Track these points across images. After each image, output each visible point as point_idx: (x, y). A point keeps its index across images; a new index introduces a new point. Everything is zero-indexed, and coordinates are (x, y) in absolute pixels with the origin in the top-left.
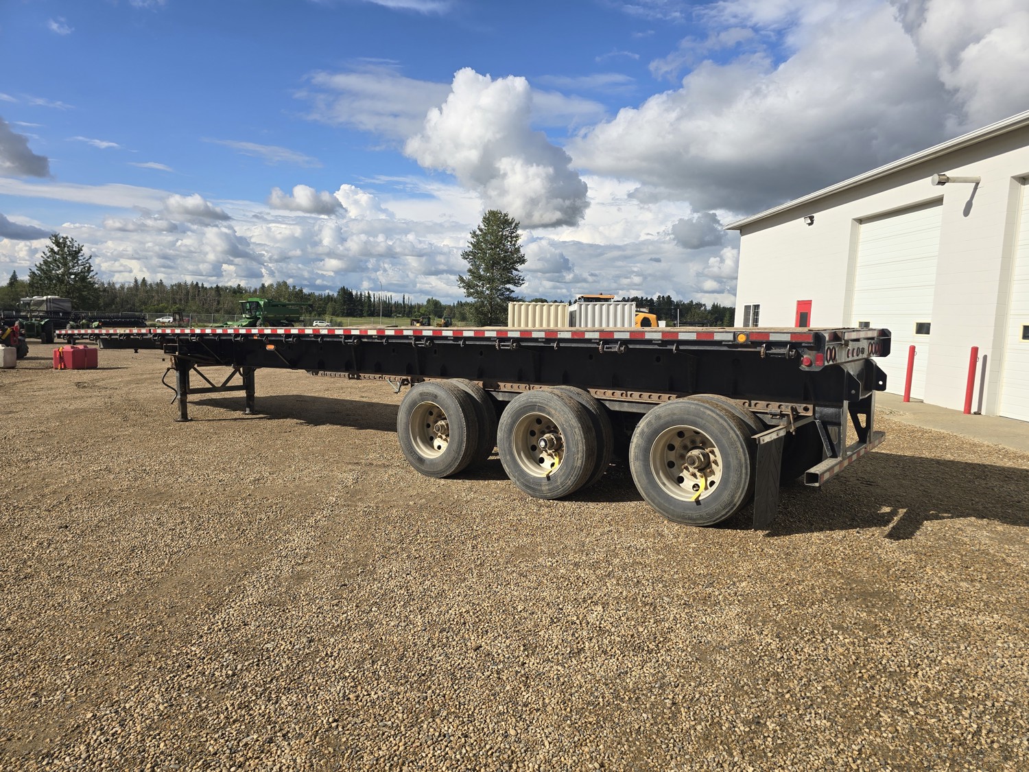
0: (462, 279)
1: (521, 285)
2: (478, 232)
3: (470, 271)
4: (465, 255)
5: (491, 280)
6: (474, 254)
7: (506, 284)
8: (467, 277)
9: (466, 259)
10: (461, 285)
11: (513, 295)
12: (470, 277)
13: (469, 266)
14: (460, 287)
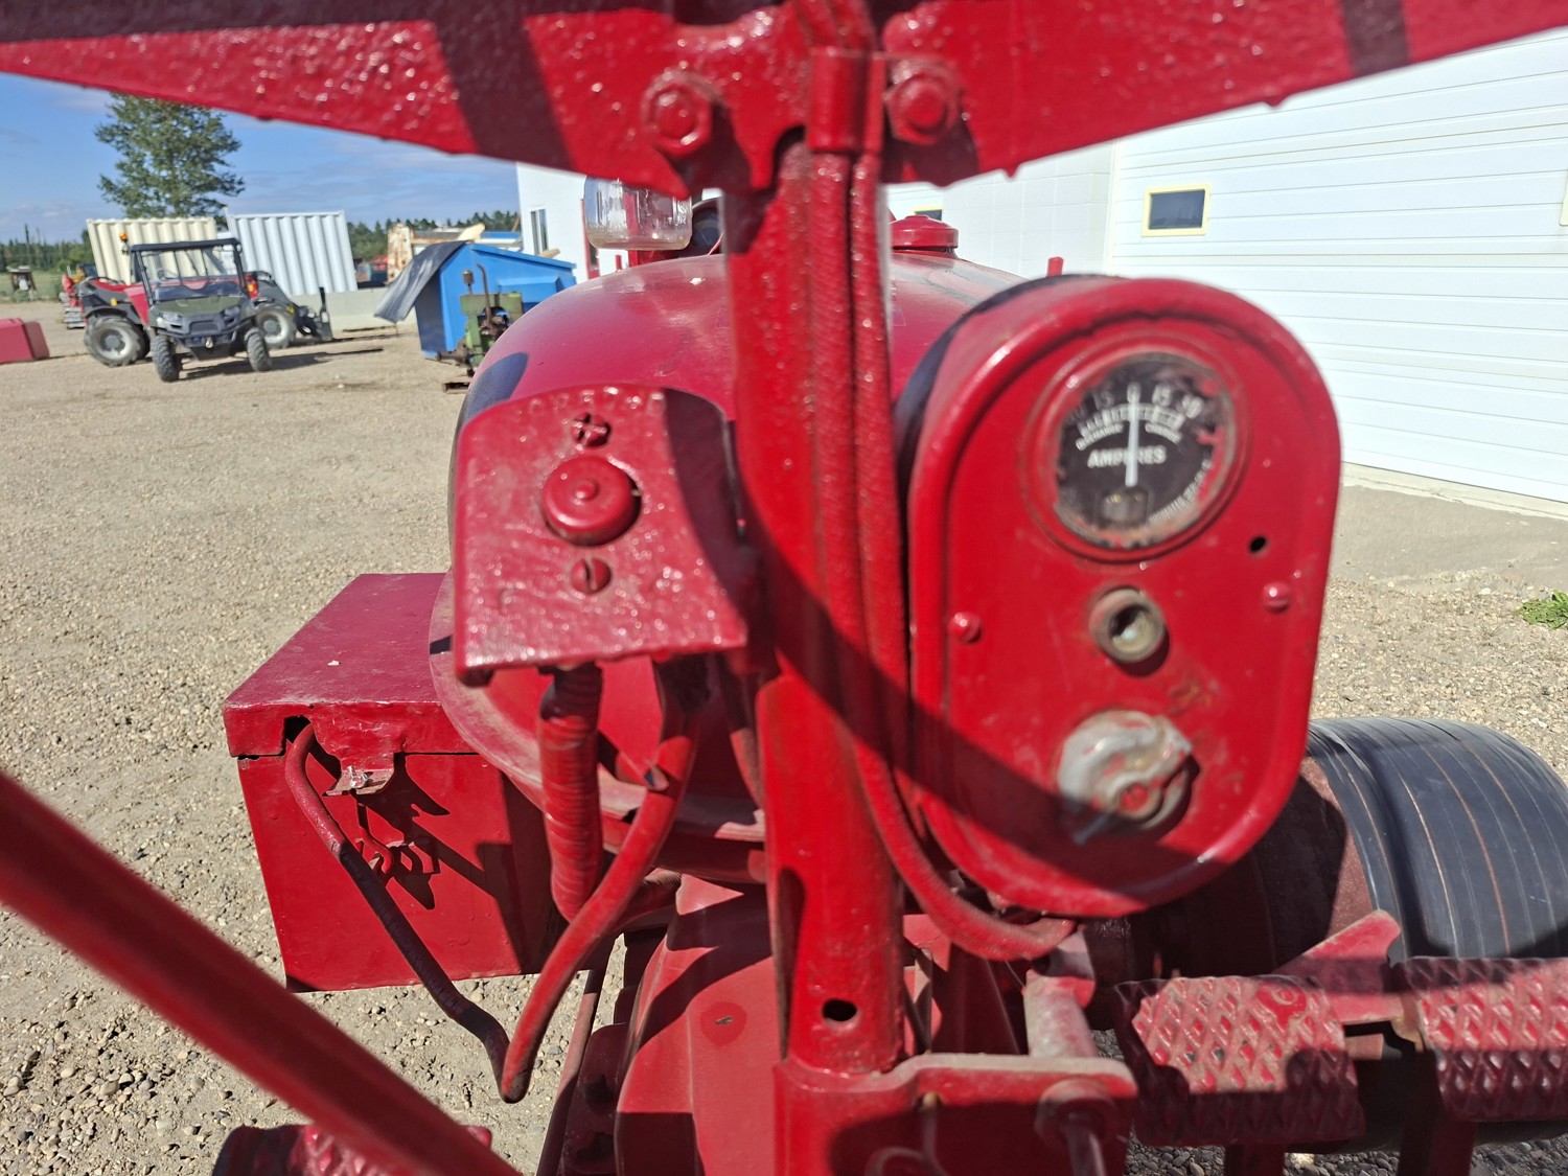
0: (108, 185)
3: (121, 166)
6: (125, 132)
8: (117, 177)
9: (108, 141)
13: (118, 158)
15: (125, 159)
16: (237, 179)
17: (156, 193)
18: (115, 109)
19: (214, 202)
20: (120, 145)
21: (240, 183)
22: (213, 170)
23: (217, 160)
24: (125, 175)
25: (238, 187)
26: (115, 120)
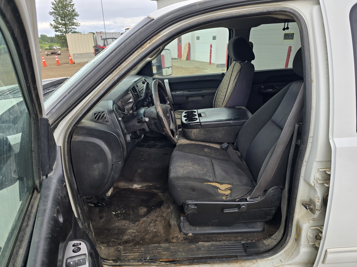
0: (51, 25)
1: (79, 26)
2: (55, 3)
3: (54, 20)
4: (51, 13)
5: (65, 25)
6: (55, 13)
7: (71, 26)
8: (53, 23)
9: (51, 15)
11: (76, 30)
12: (55, 23)
13: (53, 19)
14: (51, 28)
17: (62, 26)
18: (53, 8)
20: (54, 16)
21: (79, 24)
22: (74, 21)
24: (55, 22)
26: (53, 11)
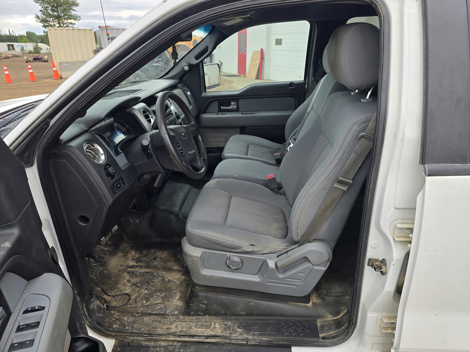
3: (41, 11)
5: (58, 17)
7: (68, 20)
8: (40, 14)
9: (37, 2)
10: (38, 21)
11: (75, 27)
12: (43, 15)
13: (40, 8)
14: (37, 22)
15: (42, 9)
16: (79, 16)
17: (53, 20)
19: (71, 23)
20: (41, 4)
22: (71, 13)
23: (72, 9)
25: (79, 19)
